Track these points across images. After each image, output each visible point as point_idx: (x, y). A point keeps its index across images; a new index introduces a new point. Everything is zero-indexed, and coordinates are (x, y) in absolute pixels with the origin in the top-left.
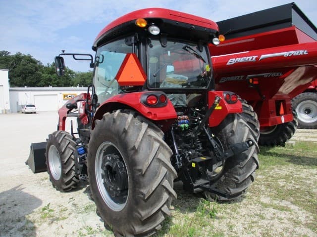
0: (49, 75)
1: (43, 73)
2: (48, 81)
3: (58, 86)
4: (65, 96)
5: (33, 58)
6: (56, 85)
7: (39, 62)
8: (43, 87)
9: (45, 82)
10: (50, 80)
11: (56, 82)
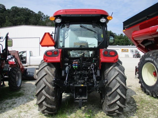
0: (119, 40)
1: (116, 39)
2: (118, 42)
3: (123, 45)
4: (123, 50)
5: (112, 32)
6: (121, 45)
7: (115, 34)
8: (115, 45)
9: (116, 43)
10: (119, 42)
11: (121, 43)
